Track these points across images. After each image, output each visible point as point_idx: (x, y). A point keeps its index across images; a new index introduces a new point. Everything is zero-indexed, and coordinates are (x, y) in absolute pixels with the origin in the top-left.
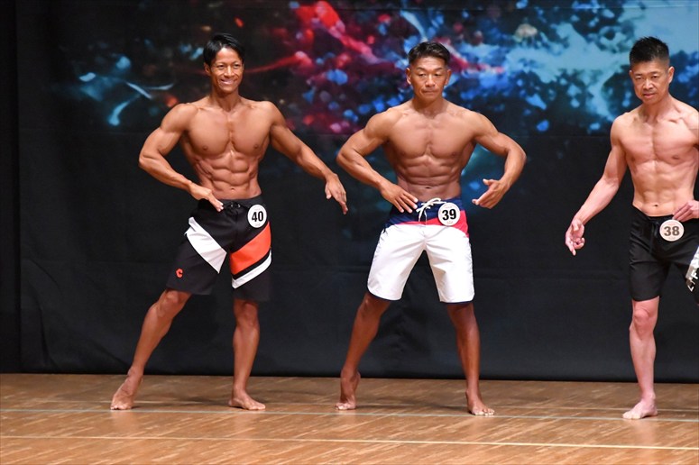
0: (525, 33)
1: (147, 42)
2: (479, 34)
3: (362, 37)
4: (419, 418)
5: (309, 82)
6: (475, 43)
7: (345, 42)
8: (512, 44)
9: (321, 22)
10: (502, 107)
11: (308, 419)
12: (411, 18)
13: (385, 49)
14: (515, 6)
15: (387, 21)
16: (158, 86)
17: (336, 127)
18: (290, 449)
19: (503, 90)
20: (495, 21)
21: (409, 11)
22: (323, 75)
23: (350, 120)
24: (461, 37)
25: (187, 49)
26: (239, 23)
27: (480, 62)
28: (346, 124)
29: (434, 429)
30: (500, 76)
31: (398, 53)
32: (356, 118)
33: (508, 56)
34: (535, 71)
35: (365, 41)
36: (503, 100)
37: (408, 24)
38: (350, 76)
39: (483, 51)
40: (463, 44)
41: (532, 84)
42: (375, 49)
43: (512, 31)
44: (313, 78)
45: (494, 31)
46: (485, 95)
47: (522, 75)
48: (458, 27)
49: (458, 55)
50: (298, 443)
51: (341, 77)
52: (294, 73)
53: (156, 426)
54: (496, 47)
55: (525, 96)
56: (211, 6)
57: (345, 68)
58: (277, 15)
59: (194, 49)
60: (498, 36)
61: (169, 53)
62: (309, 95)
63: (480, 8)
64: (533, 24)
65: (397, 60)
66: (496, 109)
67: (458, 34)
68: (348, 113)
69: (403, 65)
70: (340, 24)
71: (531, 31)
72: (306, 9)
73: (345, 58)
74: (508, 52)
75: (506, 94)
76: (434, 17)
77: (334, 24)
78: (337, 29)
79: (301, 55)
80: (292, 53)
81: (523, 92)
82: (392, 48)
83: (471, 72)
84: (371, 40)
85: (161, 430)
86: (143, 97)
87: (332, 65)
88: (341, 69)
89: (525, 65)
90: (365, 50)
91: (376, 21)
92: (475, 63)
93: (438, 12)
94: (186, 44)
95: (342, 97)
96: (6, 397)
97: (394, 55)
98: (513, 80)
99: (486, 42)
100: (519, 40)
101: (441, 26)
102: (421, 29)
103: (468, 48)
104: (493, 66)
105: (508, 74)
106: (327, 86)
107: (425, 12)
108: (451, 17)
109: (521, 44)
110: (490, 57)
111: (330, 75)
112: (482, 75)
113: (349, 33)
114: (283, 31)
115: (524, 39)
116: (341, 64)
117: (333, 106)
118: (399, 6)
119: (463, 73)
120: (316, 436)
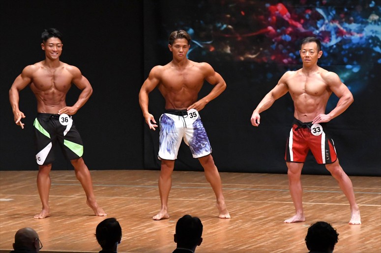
0: (373, 18)
1: (202, 22)
2: (352, 18)
3: (298, 20)
4: (323, 193)
5: (273, 40)
6: (350, 22)
7: (290, 22)
8: (367, 23)
9: (280, 13)
10: (362, 52)
11: (273, 193)
12: (320, 11)
13: (308, 25)
14: (369, 6)
15: (310, 12)
16: (206, 42)
17: (285, 61)
18: (264, 206)
19: (362, 44)
20: (359, 12)
21: (320, 8)
22: (280, 37)
23: (292, 58)
24: (344, 20)
25: (219, 25)
26: (243, 13)
27: (352, 31)
28: (290, 59)
29: (330, 198)
30: (361, 38)
31: (314, 27)
32: (295, 57)
33: (365, 29)
34: (377, 35)
35: (299, 22)
36: (363, 49)
37: (319, 14)
38: (292, 38)
39: (354, 26)
40: (344, 23)
41: (376, 42)
42: (304, 25)
43: (367, 17)
44: (276, 38)
45: (359, 17)
46: (354, 46)
47: (371, 38)
48: (342, 15)
49: (342, 28)
50: (268, 203)
51: (288, 38)
52: (267, 36)
53: (204, 195)
54: (360, 25)
55: (372, 47)
56: (230, 6)
57: (290, 34)
58: (260, 10)
59: (222, 25)
60: (361, 19)
61: (211, 27)
62: (274, 46)
63: (352, 7)
64: (377, 14)
65: (314, 30)
66: (359, 53)
67: (342, 19)
68: (291, 54)
69: (316, 33)
70: (288, 14)
71: (376, 17)
72: (273, 7)
73: (290, 29)
74: (365, 27)
75: (364, 46)
76: (331, 11)
77: (285, 14)
78: (287, 16)
79: (270, 28)
80: (266, 27)
81: (372, 45)
82: (312, 25)
83: (348, 36)
84: (302, 21)
85: (206, 196)
86: (199, 46)
87: (284, 33)
88: (288, 34)
89: (373, 33)
90: (299, 26)
91: (304, 13)
92: (350, 32)
93: (333, 9)
94: (219, 23)
95: (288, 47)
96: (138, 180)
97: (312, 28)
98: (367, 40)
99: (355, 22)
100: (370, 21)
101: (334, 15)
102: (325, 16)
103: (347, 25)
104: (358, 33)
105: (365, 37)
106: (282, 42)
107: (327, 8)
108: (339, 10)
109: (371, 23)
110: (357, 29)
111: (283, 37)
112: (353, 38)
113: (292, 18)
114: (262, 17)
115: (373, 21)
116: (288, 32)
117: (284, 51)
118: (315, 6)
119: (344, 37)
120: (276, 200)
